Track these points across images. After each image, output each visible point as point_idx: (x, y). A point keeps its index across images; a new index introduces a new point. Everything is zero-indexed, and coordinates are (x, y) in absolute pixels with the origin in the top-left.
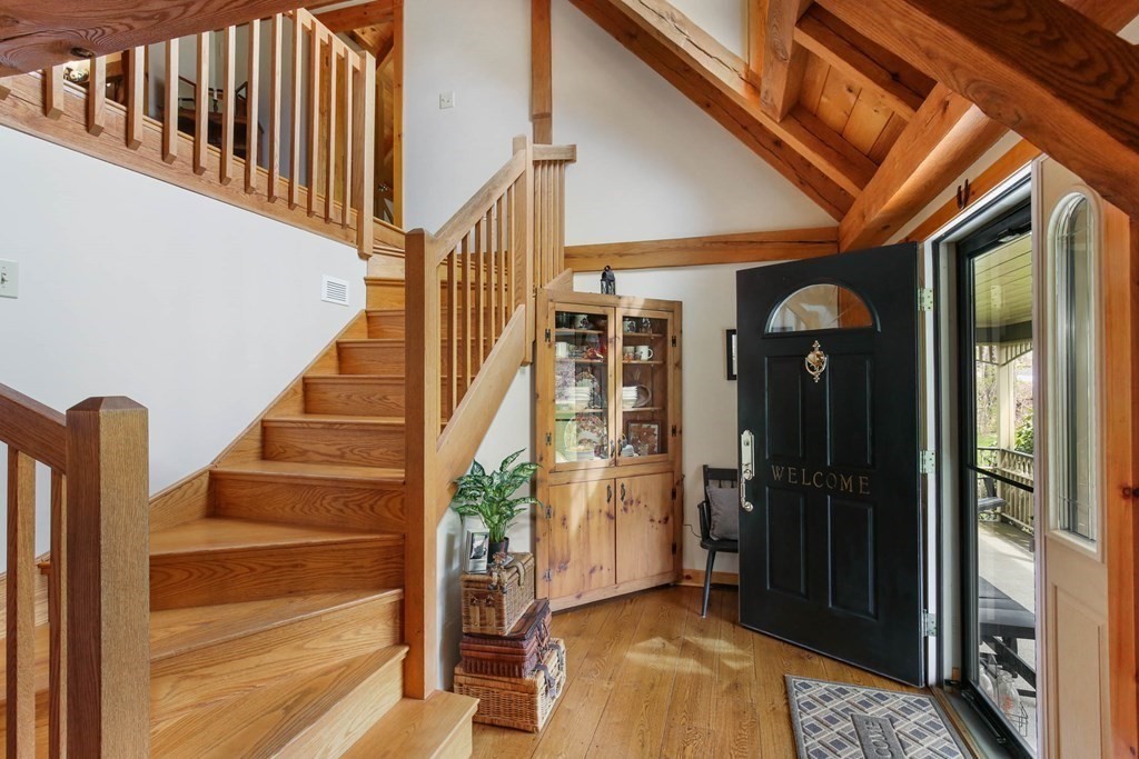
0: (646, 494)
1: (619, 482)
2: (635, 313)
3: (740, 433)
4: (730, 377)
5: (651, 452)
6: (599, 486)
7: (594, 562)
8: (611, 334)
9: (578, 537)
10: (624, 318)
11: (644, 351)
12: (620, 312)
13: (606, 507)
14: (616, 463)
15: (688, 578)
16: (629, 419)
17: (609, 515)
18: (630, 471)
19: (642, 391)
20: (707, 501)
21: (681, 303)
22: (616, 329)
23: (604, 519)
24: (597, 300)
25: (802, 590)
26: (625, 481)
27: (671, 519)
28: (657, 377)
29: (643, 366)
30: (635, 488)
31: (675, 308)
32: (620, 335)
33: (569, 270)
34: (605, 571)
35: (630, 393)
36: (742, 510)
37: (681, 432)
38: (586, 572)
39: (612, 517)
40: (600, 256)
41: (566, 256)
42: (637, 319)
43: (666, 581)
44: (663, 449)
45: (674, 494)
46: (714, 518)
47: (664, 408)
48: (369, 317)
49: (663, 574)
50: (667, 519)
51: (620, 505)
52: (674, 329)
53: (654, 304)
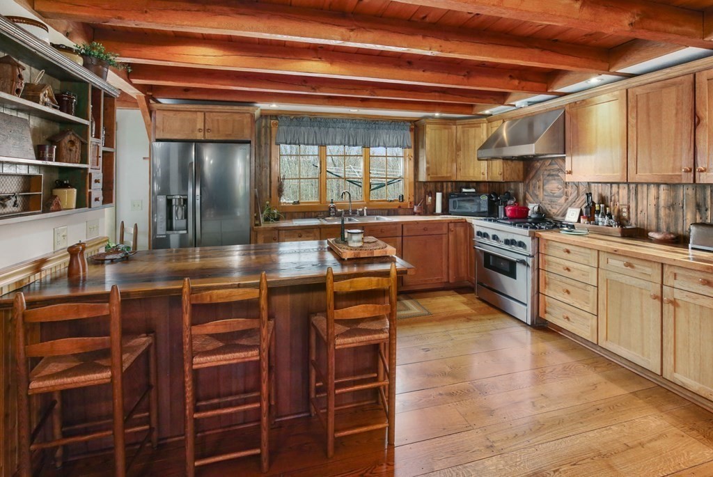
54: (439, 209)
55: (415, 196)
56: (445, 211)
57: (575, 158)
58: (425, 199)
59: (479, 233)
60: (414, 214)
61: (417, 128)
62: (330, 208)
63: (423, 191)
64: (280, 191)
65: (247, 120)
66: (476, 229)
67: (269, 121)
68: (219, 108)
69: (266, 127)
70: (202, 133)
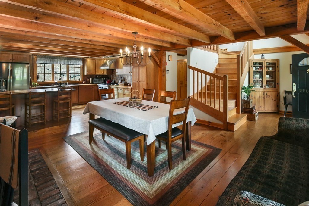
0: (271, 95)
1: (266, 92)
2: (269, 62)
3: (293, 83)
4: (291, 73)
5: (272, 87)
6: (262, 93)
7: (260, 105)
8: (264, 66)
9: (257, 101)
10: (267, 63)
11: (271, 69)
12: (266, 62)
13: (263, 96)
14: (265, 89)
15: (281, 112)
16: (268, 81)
17: (263, 98)
18: (268, 90)
19: (270, 76)
20: (285, 97)
21: (279, 60)
22: (265, 65)
23: (262, 98)
24: (261, 60)
25: (306, 111)
26: (267, 92)
27: (277, 100)
28: (274, 74)
29: (270, 72)
30: (269, 94)
31: (278, 60)
32: (266, 66)
33: (254, 54)
34: (263, 107)
35: (268, 76)
36: (293, 97)
37: (279, 84)
38: (259, 107)
39: (264, 98)
40: (260, 51)
41: (253, 51)
42: (269, 63)
43: (276, 112)
44: (275, 87)
45: (277, 95)
46: (287, 100)
47: (275, 80)
48: (219, 64)
49: (275, 110)
50: (276, 100)
51: (266, 96)
52: (278, 64)
53: (273, 60)
54: (91, 82)
55: (84, 79)
56: (92, 83)
57: (118, 70)
58: (87, 80)
59: (99, 87)
60: (83, 84)
61: (84, 60)
62: (55, 83)
63: (86, 78)
64: (38, 78)
65: (28, 57)
66: (99, 86)
67: (33, 56)
68: (18, 53)
69: (32, 58)
70: (12, 60)
